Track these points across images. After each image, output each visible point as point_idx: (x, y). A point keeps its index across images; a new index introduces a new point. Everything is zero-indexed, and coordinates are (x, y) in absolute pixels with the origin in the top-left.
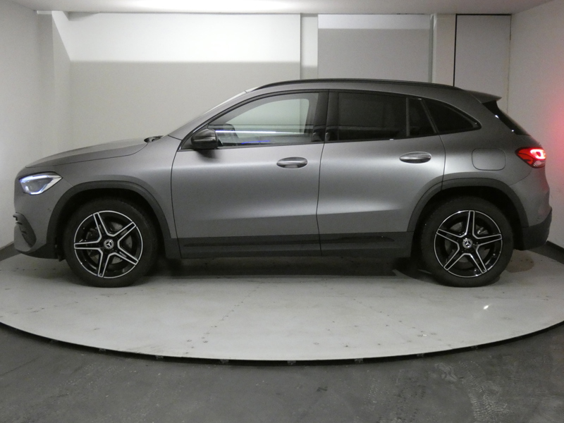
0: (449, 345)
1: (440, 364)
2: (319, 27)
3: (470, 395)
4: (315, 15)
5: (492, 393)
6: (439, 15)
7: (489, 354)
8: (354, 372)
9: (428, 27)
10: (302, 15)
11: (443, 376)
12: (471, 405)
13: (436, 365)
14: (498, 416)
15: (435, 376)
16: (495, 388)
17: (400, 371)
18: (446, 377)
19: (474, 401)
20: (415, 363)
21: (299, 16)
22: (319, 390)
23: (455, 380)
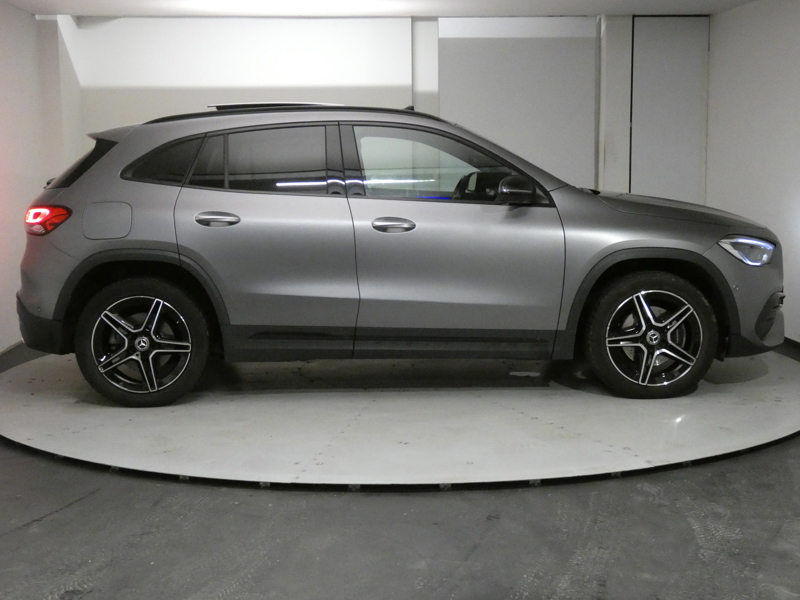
0: (649, 462)
2: (441, 35)
3: (689, 519)
4: (434, 19)
5: (718, 517)
6: (610, 17)
7: (708, 472)
8: (530, 495)
9: (593, 34)
10: (415, 19)
11: (651, 499)
12: (693, 530)
14: (729, 542)
15: (640, 498)
16: (720, 510)
17: (593, 494)
18: (654, 499)
19: (696, 526)
20: (610, 484)
21: (410, 20)
22: (489, 518)
23: (667, 503)
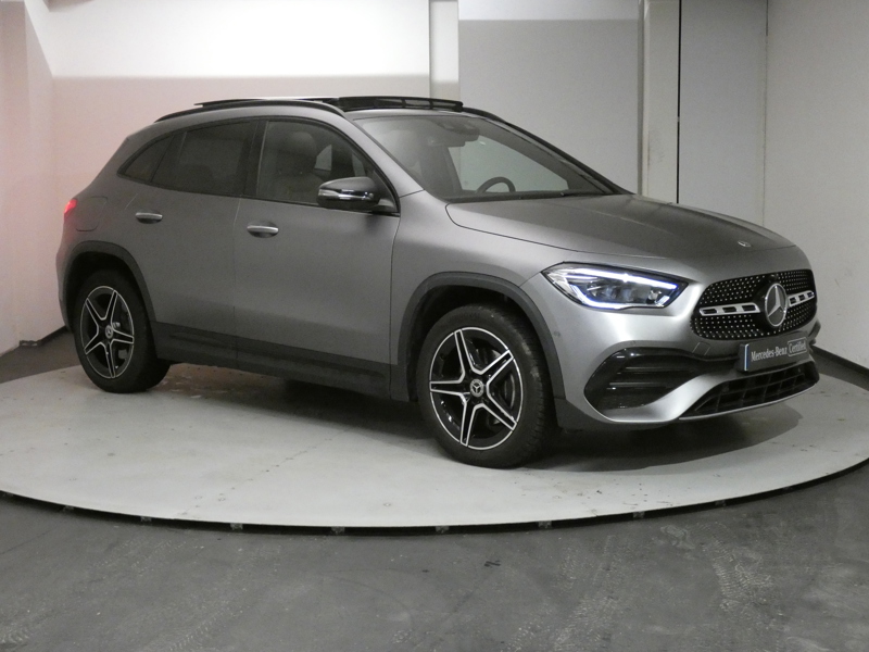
1: (668, 527)
3: (715, 566)
5: (747, 562)
7: (743, 512)
8: (538, 539)
9: (635, 16)
11: (674, 543)
12: (718, 578)
14: (757, 591)
15: (662, 542)
17: (609, 537)
18: (678, 543)
19: (721, 573)
20: (632, 526)
22: (486, 565)
23: (692, 547)
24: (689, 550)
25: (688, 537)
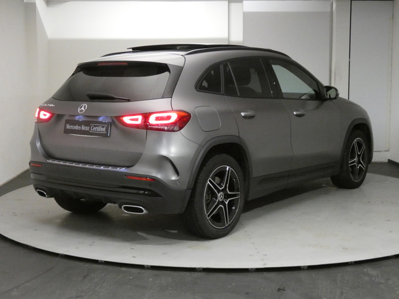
1: (368, 269)
2: (244, 11)
8: (302, 275)
9: (329, 10)
10: (230, 2)
13: (365, 270)
15: (367, 278)
17: (339, 275)
18: (375, 279)
21: (227, 2)
22: (279, 290)
23: (383, 281)
24: (382, 283)
25: (379, 275)
